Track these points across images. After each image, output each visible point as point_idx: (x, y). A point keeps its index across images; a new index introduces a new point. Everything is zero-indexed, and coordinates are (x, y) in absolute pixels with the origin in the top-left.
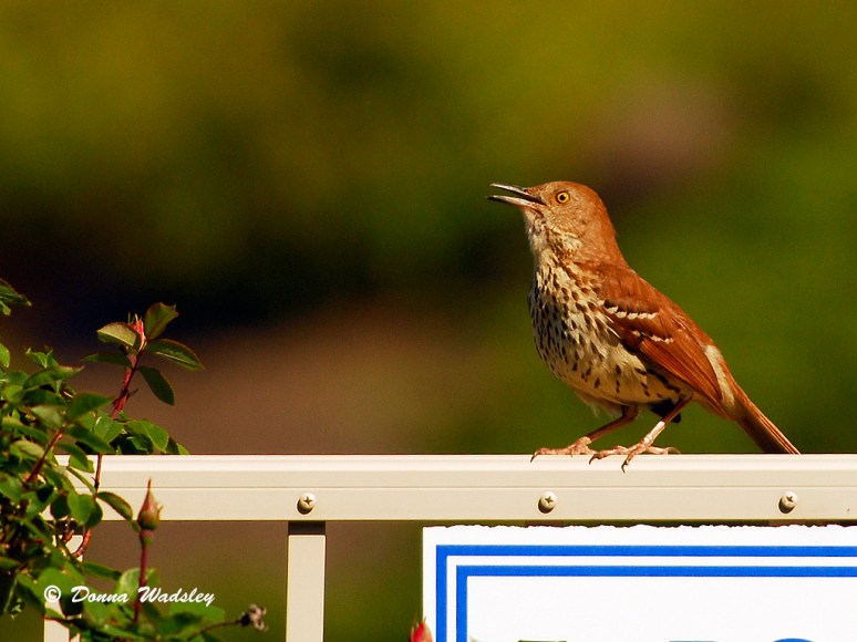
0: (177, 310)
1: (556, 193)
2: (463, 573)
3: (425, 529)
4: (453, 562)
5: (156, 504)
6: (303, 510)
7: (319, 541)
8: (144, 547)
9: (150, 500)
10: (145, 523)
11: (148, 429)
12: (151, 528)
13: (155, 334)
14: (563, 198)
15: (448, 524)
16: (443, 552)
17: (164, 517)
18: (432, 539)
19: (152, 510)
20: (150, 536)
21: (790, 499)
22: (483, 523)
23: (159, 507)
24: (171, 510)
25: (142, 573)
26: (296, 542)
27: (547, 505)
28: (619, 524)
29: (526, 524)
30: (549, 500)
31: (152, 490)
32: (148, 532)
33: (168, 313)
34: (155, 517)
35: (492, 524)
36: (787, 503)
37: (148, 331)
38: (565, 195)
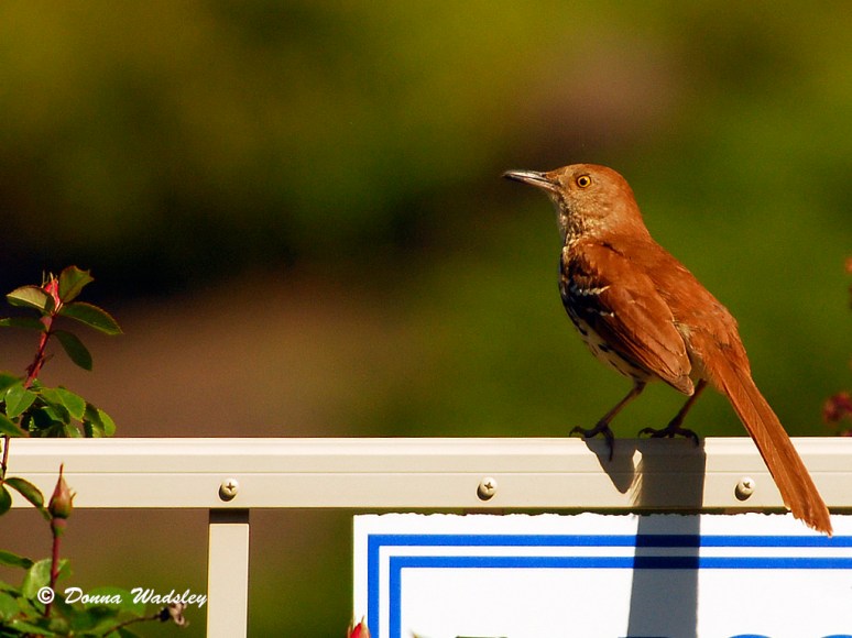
0: (91, 275)
1: (576, 177)
2: (397, 564)
3: (356, 517)
4: (386, 553)
5: (68, 490)
6: (225, 497)
7: (242, 530)
8: (55, 537)
9: (62, 488)
10: (57, 511)
11: (62, 397)
12: (63, 516)
13: (70, 297)
14: (583, 182)
15: (380, 512)
16: (375, 542)
17: (76, 504)
18: (363, 527)
19: (64, 496)
20: (62, 525)
21: (747, 486)
22: (418, 511)
23: (71, 493)
24: (85, 497)
25: (54, 564)
26: (217, 531)
27: (487, 491)
28: (563, 512)
29: (464, 512)
30: (489, 486)
31: (63, 475)
32: (60, 521)
33: (83, 278)
34: (67, 503)
35: (427, 511)
36: (744, 490)
37: (62, 294)
38: (586, 179)
